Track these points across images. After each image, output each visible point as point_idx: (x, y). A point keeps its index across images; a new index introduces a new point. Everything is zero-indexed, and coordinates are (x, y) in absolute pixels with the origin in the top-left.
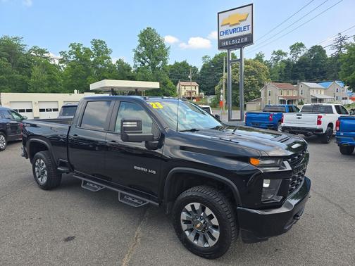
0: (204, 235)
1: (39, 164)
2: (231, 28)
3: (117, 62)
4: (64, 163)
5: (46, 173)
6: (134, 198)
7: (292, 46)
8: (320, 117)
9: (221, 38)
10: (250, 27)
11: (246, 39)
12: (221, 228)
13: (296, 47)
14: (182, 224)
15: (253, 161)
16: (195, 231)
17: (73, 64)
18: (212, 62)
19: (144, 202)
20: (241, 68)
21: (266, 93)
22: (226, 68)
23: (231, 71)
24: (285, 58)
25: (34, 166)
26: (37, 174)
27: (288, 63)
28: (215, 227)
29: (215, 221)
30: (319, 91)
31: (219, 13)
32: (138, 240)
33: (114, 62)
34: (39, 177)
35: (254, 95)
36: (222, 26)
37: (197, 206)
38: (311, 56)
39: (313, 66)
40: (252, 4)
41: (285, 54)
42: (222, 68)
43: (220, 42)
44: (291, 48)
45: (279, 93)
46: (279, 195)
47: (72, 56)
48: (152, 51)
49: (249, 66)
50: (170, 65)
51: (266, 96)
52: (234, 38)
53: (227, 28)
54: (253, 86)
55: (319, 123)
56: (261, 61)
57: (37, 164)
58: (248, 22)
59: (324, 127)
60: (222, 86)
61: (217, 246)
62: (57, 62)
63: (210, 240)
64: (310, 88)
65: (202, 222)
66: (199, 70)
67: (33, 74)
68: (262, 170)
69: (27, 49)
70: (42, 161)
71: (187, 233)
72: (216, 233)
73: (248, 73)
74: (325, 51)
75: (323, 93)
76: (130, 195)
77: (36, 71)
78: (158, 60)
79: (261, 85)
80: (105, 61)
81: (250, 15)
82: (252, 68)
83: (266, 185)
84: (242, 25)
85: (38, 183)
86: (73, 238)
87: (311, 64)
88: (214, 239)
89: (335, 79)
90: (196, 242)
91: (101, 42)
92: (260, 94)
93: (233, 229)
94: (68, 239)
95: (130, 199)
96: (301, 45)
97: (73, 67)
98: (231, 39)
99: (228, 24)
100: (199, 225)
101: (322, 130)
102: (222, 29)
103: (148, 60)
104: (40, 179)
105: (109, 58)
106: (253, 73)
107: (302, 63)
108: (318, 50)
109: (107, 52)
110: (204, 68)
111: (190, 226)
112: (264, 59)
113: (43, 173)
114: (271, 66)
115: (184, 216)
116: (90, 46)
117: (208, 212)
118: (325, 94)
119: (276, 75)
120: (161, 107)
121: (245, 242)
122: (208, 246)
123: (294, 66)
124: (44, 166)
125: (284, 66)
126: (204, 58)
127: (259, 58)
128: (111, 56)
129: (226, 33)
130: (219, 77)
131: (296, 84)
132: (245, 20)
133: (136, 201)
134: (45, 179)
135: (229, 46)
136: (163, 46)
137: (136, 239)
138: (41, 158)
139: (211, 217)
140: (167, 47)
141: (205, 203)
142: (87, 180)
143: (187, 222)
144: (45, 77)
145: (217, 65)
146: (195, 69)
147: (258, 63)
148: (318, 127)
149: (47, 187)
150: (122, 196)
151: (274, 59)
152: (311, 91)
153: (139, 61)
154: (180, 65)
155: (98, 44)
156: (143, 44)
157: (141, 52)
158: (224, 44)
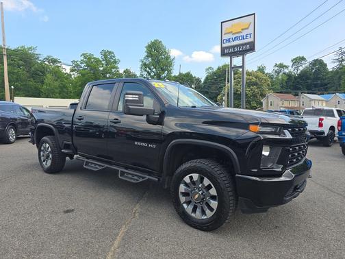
0: (202, 207)
1: (45, 148)
2: (234, 37)
3: (124, 72)
4: (69, 145)
5: (51, 156)
6: (133, 175)
7: (294, 59)
8: (321, 120)
9: (224, 45)
10: (252, 36)
11: (248, 47)
12: (220, 198)
13: (298, 61)
14: (181, 196)
15: (252, 127)
16: (193, 203)
17: (84, 72)
18: (215, 73)
19: (143, 178)
20: (243, 79)
21: (267, 103)
22: (228, 79)
23: (233, 81)
24: (286, 71)
25: (40, 151)
26: (42, 158)
27: (289, 76)
28: (213, 198)
29: (213, 192)
30: (320, 102)
31: (222, 23)
32: (137, 214)
33: (121, 71)
34: (44, 161)
35: (255, 105)
36: (225, 34)
37: (196, 176)
38: (312, 69)
39: (314, 79)
40: (254, 14)
41: (287, 67)
42: (225, 80)
43: (223, 50)
44: (292, 61)
45: (280, 103)
46: (279, 163)
47: (83, 65)
48: (158, 62)
49: (251, 77)
50: (174, 76)
51: (267, 106)
52: (237, 46)
53: (230, 36)
54: (255, 96)
55: (321, 125)
56: (264, 73)
57: (42, 148)
58: (251, 30)
59: (326, 129)
60: (224, 95)
61: (215, 217)
62: (68, 71)
63: (208, 211)
64: (311, 100)
65: (200, 193)
66: (203, 81)
67: (46, 81)
68: (262, 137)
69: (41, 58)
70: (47, 145)
71: (185, 205)
72: (214, 204)
73: (250, 84)
74: (326, 65)
75: (324, 104)
76: (130, 172)
77: (49, 78)
78: (163, 70)
79: (263, 96)
80: (113, 70)
81: (252, 24)
82: (254, 80)
83: (266, 153)
84: (244, 33)
85: (42, 166)
86: (73, 210)
87: (312, 77)
88: (211, 209)
89: (336, 91)
90: (193, 215)
91: (110, 53)
92: (261, 104)
93: (231, 198)
94: (68, 211)
95: (130, 176)
96: (303, 59)
97: (83, 75)
98: (233, 47)
99: (231, 32)
100: (197, 196)
101: (324, 133)
102: (225, 37)
103: (154, 70)
104: (44, 163)
105: (117, 68)
106: (255, 84)
107: (303, 75)
108: (319, 64)
109: (115, 62)
110: (207, 78)
111: (189, 198)
112: (266, 72)
113: (48, 157)
114: (272, 78)
115: (182, 188)
116: (99, 56)
117: (207, 182)
118: (326, 106)
119: (278, 87)
120: (163, 86)
121: (243, 212)
122: (206, 217)
123: (296, 78)
124: (50, 149)
125: (286, 78)
126: (207, 69)
127: (261, 70)
128: (118, 66)
129: (229, 40)
130: (221, 88)
131: (298, 95)
132: (247, 28)
133: (136, 178)
134: (49, 163)
135: (231, 53)
136: (168, 58)
137: (134, 213)
138: (46, 142)
139: (209, 187)
140: (172, 58)
141: (203, 173)
142: (89, 161)
143: (185, 194)
144: (57, 84)
145: (219, 76)
146: (198, 80)
147: (260, 74)
148: (320, 129)
149: (50, 171)
150: (123, 173)
151: (276, 72)
152: (313, 102)
153: (146, 71)
154: (184, 75)
155: (107, 55)
156: (150, 54)
157: (147, 63)
158: (226, 51)
